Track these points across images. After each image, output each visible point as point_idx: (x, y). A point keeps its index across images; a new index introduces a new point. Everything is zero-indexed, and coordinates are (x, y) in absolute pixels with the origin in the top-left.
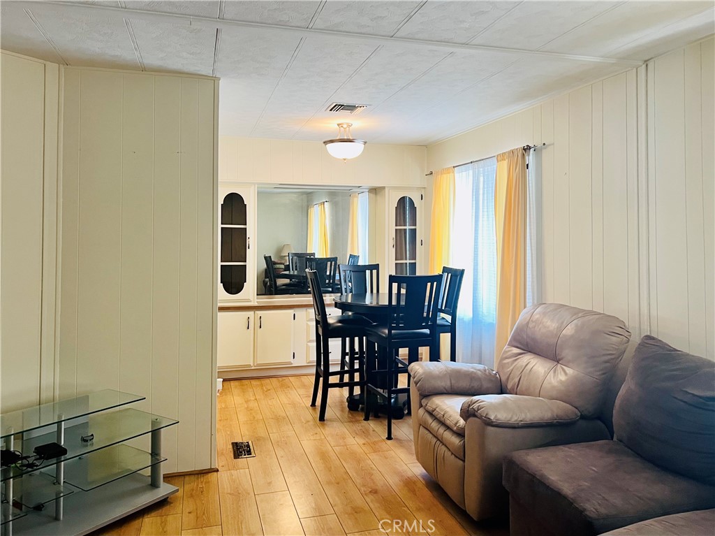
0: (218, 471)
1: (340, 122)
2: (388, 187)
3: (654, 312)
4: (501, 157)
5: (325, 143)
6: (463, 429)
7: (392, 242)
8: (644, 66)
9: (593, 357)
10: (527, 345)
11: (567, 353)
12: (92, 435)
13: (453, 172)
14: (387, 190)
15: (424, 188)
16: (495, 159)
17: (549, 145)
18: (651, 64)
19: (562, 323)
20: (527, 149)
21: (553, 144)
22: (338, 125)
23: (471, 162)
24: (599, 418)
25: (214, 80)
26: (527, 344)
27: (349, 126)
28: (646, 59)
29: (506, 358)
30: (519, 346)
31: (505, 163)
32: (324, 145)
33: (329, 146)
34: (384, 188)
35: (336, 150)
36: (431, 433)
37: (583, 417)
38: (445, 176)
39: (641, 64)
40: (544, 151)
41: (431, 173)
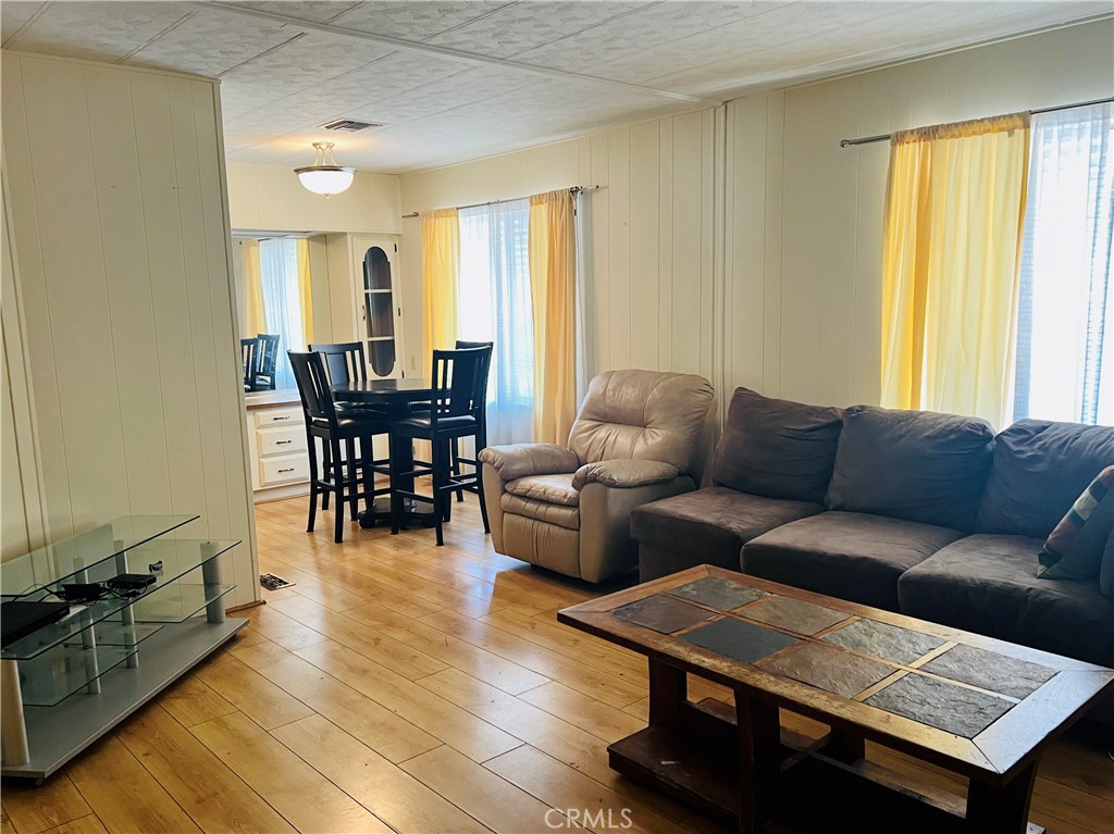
0: (265, 603)
1: (317, 141)
2: (351, 233)
3: (727, 370)
4: (536, 200)
5: (298, 171)
6: (577, 499)
7: (362, 313)
8: (723, 107)
9: (684, 416)
10: (606, 416)
11: (655, 416)
12: (160, 562)
13: (457, 216)
14: (349, 237)
15: (398, 235)
16: (528, 201)
17: (603, 188)
18: (730, 105)
19: (647, 387)
20: (573, 191)
21: (608, 187)
22: (314, 145)
23: (488, 204)
24: (689, 475)
25: (213, 83)
26: (604, 415)
27: (330, 146)
28: (726, 101)
29: (581, 432)
30: (594, 417)
31: (544, 208)
32: (295, 174)
33: (302, 176)
34: (345, 234)
35: (315, 182)
36: (522, 516)
37: (680, 474)
38: (442, 220)
39: (720, 104)
40: (595, 195)
41: (417, 215)
